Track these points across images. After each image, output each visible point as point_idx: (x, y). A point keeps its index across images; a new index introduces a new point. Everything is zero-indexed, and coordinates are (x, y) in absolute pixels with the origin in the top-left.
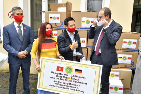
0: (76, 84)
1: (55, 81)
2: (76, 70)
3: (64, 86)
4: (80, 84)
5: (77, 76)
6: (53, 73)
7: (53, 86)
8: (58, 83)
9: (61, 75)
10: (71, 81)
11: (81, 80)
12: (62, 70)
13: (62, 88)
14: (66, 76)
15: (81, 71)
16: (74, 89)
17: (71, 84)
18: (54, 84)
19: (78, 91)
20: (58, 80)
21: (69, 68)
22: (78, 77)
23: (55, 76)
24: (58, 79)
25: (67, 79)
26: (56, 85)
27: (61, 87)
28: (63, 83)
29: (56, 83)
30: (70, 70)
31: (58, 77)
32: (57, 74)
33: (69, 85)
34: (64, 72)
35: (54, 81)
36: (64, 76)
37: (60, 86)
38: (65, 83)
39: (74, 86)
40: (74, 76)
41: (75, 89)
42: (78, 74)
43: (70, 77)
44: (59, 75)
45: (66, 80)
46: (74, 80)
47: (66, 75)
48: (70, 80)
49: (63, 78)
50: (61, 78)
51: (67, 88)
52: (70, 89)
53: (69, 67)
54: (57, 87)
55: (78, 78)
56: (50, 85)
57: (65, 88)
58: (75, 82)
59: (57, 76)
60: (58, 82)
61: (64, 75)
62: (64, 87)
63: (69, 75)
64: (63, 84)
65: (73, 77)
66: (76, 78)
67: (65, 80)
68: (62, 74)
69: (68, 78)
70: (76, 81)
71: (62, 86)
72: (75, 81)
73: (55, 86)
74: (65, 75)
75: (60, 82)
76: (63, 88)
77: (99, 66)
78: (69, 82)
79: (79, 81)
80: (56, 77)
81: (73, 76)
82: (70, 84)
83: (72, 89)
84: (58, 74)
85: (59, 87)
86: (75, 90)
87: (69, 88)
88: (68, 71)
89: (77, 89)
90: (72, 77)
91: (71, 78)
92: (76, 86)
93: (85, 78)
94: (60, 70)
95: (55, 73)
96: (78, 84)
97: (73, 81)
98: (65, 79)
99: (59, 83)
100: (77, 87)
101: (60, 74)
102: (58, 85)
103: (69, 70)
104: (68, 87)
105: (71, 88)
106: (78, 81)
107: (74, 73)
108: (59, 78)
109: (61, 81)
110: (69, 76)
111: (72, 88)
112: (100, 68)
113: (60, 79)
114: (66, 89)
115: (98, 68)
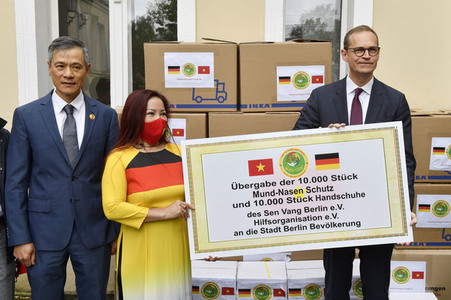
0: (328, 203)
1: (254, 215)
2: (321, 158)
3: (288, 221)
4: (340, 201)
5: (325, 179)
6: (240, 186)
7: (249, 232)
8: (263, 217)
9: (270, 189)
10: (310, 199)
11: (340, 188)
12: (269, 169)
13: (282, 229)
14: (286, 188)
15: (336, 156)
16: (324, 222)
17: (312, 210)
18: (249, 224)
19: (339, 225)
20: (261, 209)
22: (330, 178)
23: (246, 195)
24: (262, 203)
25: (293, 196)
26: (258, 228)
27: (278, 230)
28: (281, 212)
29: (257, 218)
30: (298, 161)
31: (258, 199)
32: (253, 189)
33: (304, 215)
34: (279, 174)
35: (251, 215)
36: (281, 188)
37: (273, 226)
38: (289, 212)
39: (323, 214)
40: (315, 180)
41: (329, 221)
42: (328, 170)
43: (304, 186)
44: (262, 190)
45: (290, 201)
46: (318, 194)
47: (288, 183)
48: (305, 195)
49: (277, 197)
50: (272, 198)
51: (300, 228)
52: (312, 227)
53: (291, 154)
54: (263, 231)
55: (330, 183)
56: (236, 234)
57: (292, 229)
58: (324, 198)
59: (256, 194)
60: (263, 214)
61: (278, 184)
62: (290, 225)
63: (297, 182)
64: (281, 216)
65: (313, 185)
66: (323, 185)
67: (285, 201)
68: (274, 184)
69: (296, 192)
70: (326, 194)
71: (279, 225)
72: (323, 194)
73: (256, 232)
74: (284, 183)
75: (271, 214)
76: (286, 229)
77: (391, 128)
78: (301, 206)
79: (337, 191)
80: (252, 200)
81: (310, 180)
82: (307, 209)
83: (318, 227)
84: (257, 186)
85: (271, 231)
86: (328, 226)
87: (307, 224)
88: (291, 167)
89: (336, 221)
90: (308, 185)
91: (305, 190)
92: (329, 213)
93: (355, 177)
94: (261, 173)
95: (246, 186)
96: (335, 203)
97: (314, 199)
98: (284, 197)
99: (270, 218)
100: (334, 212)
101: (267, 184)
102: (265, 226)
103: (293, 164)
104: (303, 223)
105: (313, 222)
106: (331, 194)
107: (312, 169)
108: (265, 199)
109: (272, 208)
110: (297, 186)
111: (316, 223)
112: (396, 131)
113: (270, 202)
114: (297, 232)
115: (389, 135)
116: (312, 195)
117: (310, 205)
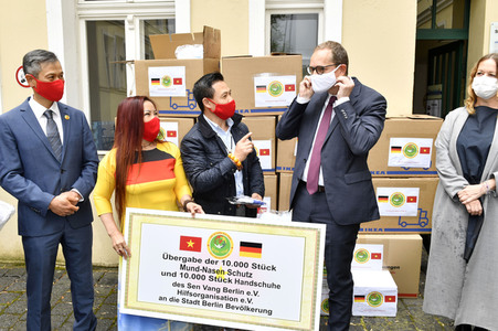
0: (246, 288)
1: (178, 285)
2: (243, 244)
3: (208, 296)
4: (257, 289)
5: (245, 265)
6: (170, 257)
7: (172, 299)
8: (186, 289)
9: (196, 265)
10: (230, 281)
11: (258, 276)
12: (197, 247)
13: (201, 303)
14: (210, 266)
15: (259, 246)
16: (239, 304)
17: (230, 291)
18: (173, 292)
19: (252, 310)
20: (185, 281)
21: (220, 241)
22: (250, 265)
23: (175, 266)
24: (186, 276)
25: (215, 275)
26: (180, 297)
27: (197, 302)
28: (202, 287)
29: (180, 289)
30: (224, 245)
31: (184, 272)
32: (181, 262)
33: (222, 294)
34: (205, 253)
35: (175, 284)
36: (206, 265)
37: (193, 299)
38: (210, 289)
39: (240, 297)
40: (236, 264)
41: (244, 304)
42: (250, 257)
43: (226, 268)
44: (188, 264)
45: (211, 279)
46: (237, 278)
47: (212, 262)
48: (226, 276)
49: (201, 273)
50: (196, 273)
51: (217, 305)
52: (228, 306)
53: (219, 237)
54: (184, 301)
55: (250, 270)
56: (161, 299)
57: (209, 304)
58: (243, 283)
59: (183, 267)
60: (186, 285)
61: (203, 261)
62: (208, 300)
63: (220, 263)
64: (202, 291)
65: (234, 269)
66: (243, 270)
67: (207, 278)
68: (200, 261)
69: (218, 272)
70: (245, 279)
71: (199, 299)
72: (242, 279)
73: (177, 301)
74: (208, 261)
75: (194, 287)
76: (204, 303)
77: (315, 229)
78: (221, 285)
79: (255, 279)
80: (179, 271)
81: (232, 264)
82: (225, 290)
83: (233, 307)
84: (185, 260)
85: (191, 302)
86: (242, 308)
87: (224, 303)
88: (218, 249)
89: (250, 306)
90: (230, 267)
91: (226, 272)
92: (245, 297)
93: (273, 269)
94: (190, 249)
95: (176, 258)
96: (252, 289)
97: (233, 281)
98: (207, 275)
99: (191, 290)
100: (250, 297)
101: (194, 260)
102: (187, 297)
103: (219, 246)
104: (220, 302)
105: (229, 302)
106: (249, 280)
107: (236, 254)
108: (190, 273)
109: (195, 282)
110: (220, 266)
111: (232, 303)
112: (319, 233)
113: (194, 277)
114: (214, 308)
115: (313, 234)
116: (232, 277)
117: (229, 286)
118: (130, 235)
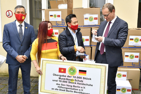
0: (81, 86)
1: (58, 84)
2: (80, 71)
3: (68, 88)
4: (85, 86)
5: (81, 78)
6: (55, 75)
7: (56, 89)
8: (61, 86)
9: (64, 78)
10: (75, 83)
11: (85, 82)
13: (66, 91)
14: (69, 78)
15: (85, 71)
16: (78, 91)
17: (75, 87)
18: (56, 87)
20: (60, 83)
21: (72, 69)
22: (82, 78)
23: (57, 78)
24: (61, 81)
26: (59, 88)
27: (64, 90)
28: (66, 85)
29: (59, 86)
30: (74, 71)
31: (60, 80)
32: (59, 77)
33: (73, 88)
34: (67, 74)
35: (57, 84)
36: (67, 78)
37: (63, 89)
38: (69, 86)
39: (79, 89)
40: (78, 77)
41: (80, 91)
42: (82, 75)
43: (74, 79)
44: (61, 77)
45: (69, 82)
46: (78, 82)
47: (70, 77)
48: (74, 82)
49: (66, 80)
50: (64, 80)
52: (75, 92)
53: (72, 68)
54: (60, 90)
55: (82, 79)
56: (52, 89)
57: (68, 91)
58: (80, 84)
59: (60, 78)
60: (61, 85)
61: (67, 76)
62: (68, 90)
63: (72, 77)
64: (66, 87)
65: (77, 79)
66: (80, 80)
67: (68, 82)
68: (65, 76)
69: (71, 80)
70: (81, 83)
71: (65, 89)
72: (79, 82)
73: (58, 90)
74: (68, 76)
75: (63, 85)
78: (72, 85)
80: (58, 80)
81: (76, 77)
82: (74, 86)
83: (76, 92)
85: (62, 90)
86: (79, 93)
87: (73, 91)
89: (82, 92)
90: (75, 79)
91: (74, 80)
92: (81, 89)
93: (90, 79)
94: (62, 72)
95: (57, 75)
96: (83, 86)
97: (77, 83)
98: (68, 81)
99: (62, 86)
100: (82, 89)
101: (63, 76)
102: (61, 89)
103: (72, 71)
104: (72, 90)
105: (75, 90)
106: (82, 83)
107: (77, 74)
108: (62, 80)
110: (72, 78)
111: (76, 91)
112: (106, 67)
113: (63, 82)
114: (70, 92)
115: (104, 67)
116: (76, 82)
117: (75, 85)
118: (42, 67)
